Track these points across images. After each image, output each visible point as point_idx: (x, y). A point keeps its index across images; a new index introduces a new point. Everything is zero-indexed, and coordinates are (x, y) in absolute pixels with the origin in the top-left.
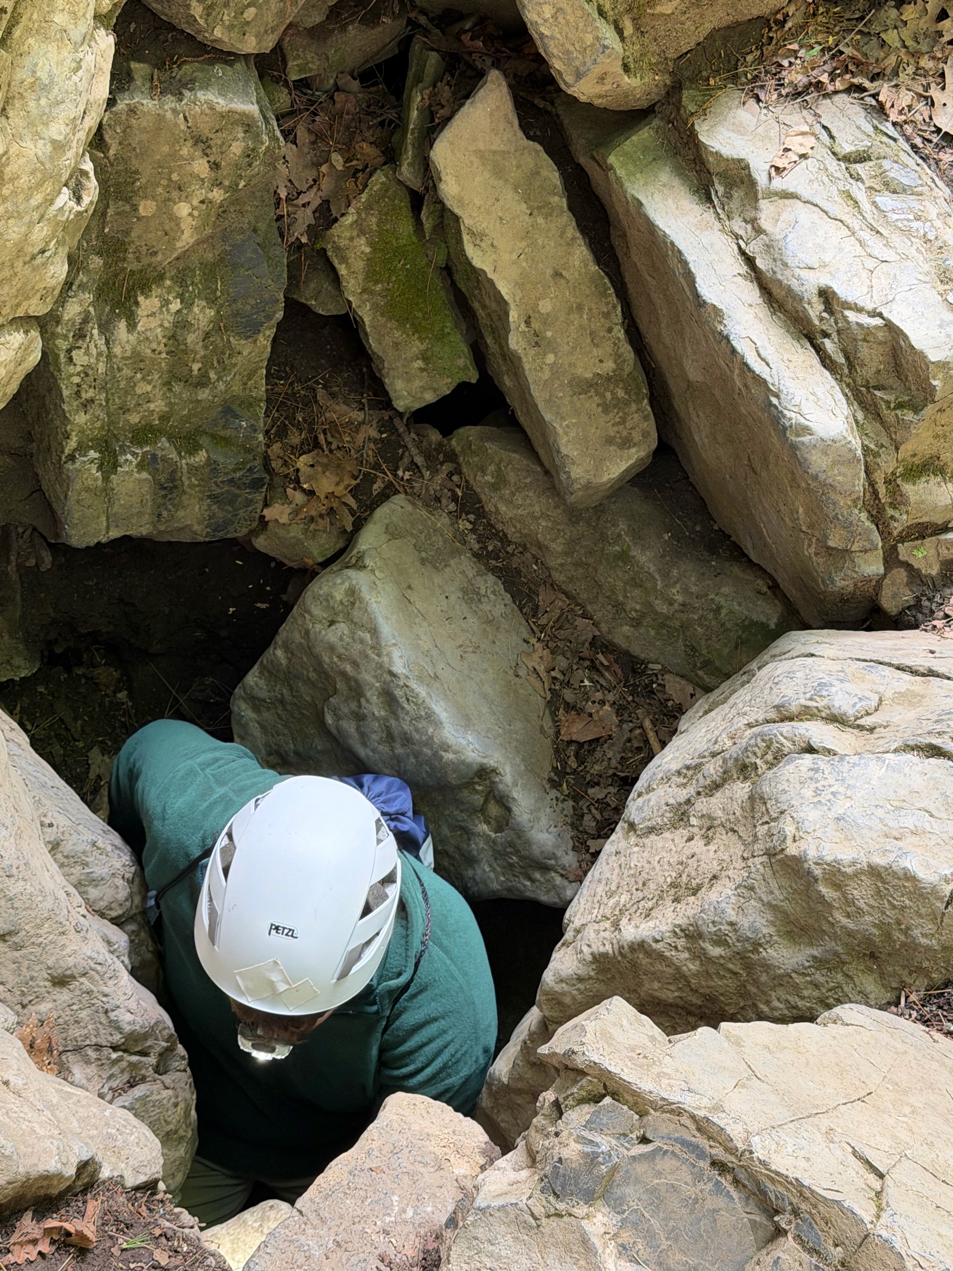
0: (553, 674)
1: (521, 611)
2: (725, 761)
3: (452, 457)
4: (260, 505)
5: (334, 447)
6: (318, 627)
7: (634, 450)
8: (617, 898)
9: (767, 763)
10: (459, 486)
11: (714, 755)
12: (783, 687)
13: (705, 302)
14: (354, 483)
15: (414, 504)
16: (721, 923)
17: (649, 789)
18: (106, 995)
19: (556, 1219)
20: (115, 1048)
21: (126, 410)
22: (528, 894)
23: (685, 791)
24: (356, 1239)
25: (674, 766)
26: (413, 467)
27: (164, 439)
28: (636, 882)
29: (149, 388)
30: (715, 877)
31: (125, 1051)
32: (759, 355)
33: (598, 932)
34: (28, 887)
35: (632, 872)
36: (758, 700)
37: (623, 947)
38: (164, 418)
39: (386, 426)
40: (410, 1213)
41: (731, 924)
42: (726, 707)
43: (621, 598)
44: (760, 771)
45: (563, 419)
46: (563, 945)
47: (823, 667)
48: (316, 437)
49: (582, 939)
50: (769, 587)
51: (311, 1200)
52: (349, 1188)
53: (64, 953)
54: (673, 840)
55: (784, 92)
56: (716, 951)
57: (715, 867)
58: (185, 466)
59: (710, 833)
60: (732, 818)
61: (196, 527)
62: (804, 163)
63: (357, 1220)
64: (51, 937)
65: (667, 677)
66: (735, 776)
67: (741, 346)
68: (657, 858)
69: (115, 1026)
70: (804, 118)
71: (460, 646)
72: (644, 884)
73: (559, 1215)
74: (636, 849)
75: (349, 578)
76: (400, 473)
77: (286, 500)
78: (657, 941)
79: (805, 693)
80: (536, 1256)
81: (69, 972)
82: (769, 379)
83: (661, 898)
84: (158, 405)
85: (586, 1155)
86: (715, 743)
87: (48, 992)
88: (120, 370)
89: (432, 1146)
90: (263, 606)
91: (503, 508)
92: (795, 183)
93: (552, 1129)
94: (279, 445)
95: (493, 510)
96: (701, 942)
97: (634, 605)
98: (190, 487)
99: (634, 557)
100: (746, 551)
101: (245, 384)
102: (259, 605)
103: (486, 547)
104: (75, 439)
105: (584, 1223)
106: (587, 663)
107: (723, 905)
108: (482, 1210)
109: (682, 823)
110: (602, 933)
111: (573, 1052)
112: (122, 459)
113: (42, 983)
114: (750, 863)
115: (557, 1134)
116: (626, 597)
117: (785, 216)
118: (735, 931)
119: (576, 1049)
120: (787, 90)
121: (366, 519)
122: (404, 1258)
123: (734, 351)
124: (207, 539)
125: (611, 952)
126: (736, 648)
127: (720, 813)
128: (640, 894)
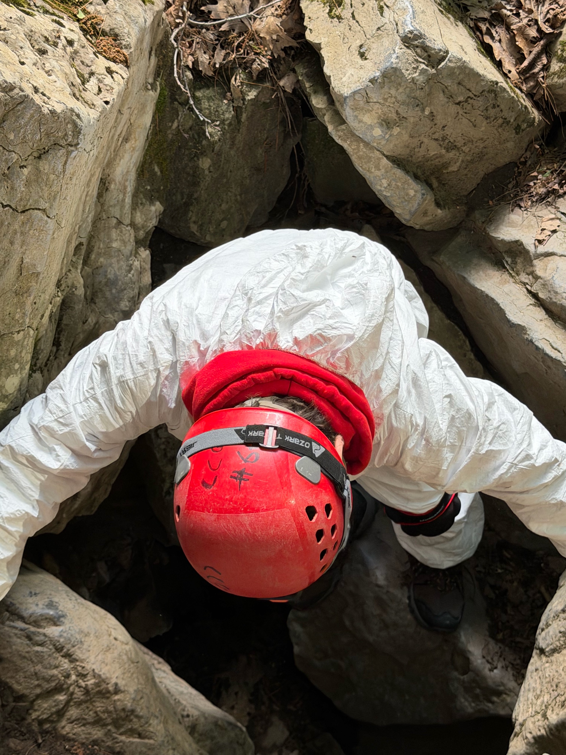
0: (478, 569)
8: (542, 699)
13: (513, 323)
17: (548, 625)
22: (492, 712)
25: (560, 608)
28: (552, 686)
32: (553, 347)
33: (534, 723)
35: (548, 680)
37: (552, 729)
46: (515, 736)
49: (525, 730)
55: (534, 200)
62: (555, 235)
67: (540, 344)
68: (561, 668)
70: (549, 211)
72: (557, 686)
74: (547, 665)
82: (562, 360)
92: (552, 247)
106: (498, 559)
110: (537, 723)
117: (550, 266)
120: (536, 198)
123: (537, 348)
125: (544, 733)
128: (556, 693)
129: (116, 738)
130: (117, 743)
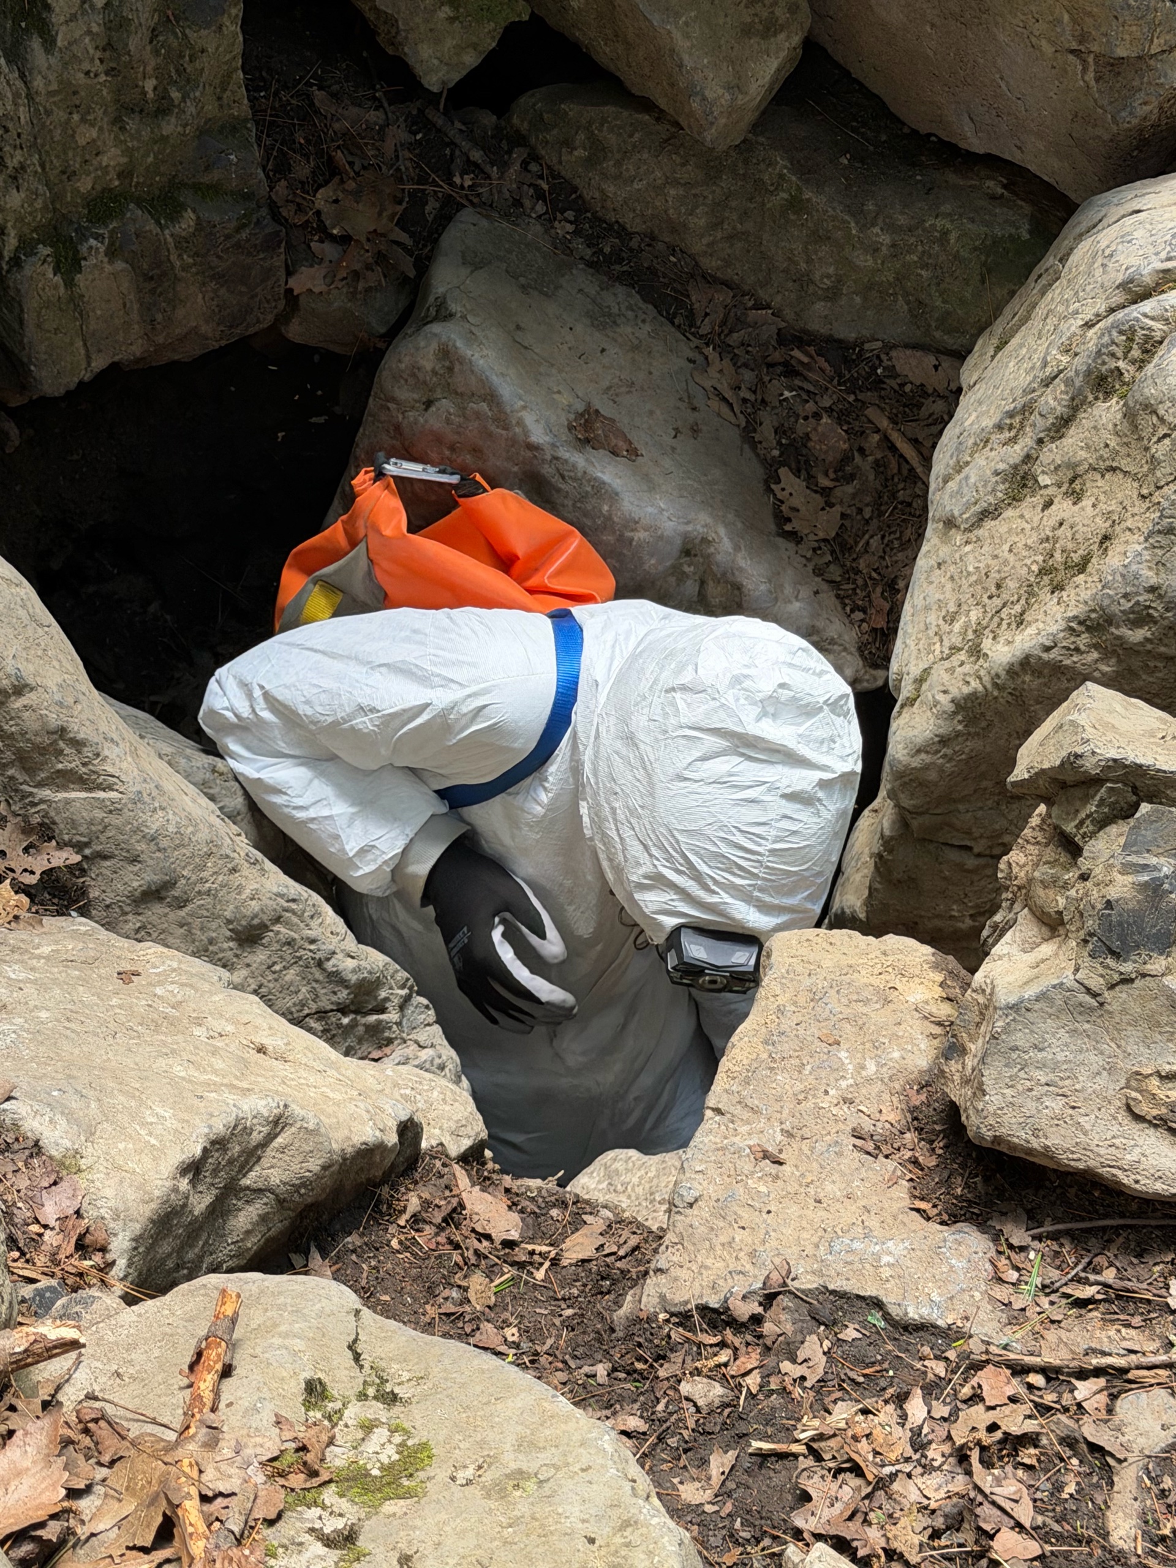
0: (741, 393)
1: (673, 323)
2: (1068, 382)
3: (519, 140)
4: (282, 273)
5: (357, 167)
6: (411, 414)
7: (782, 36)
8: (963, 618)
9: (1133, 362)
10: (541, 177)
11: (1047, 382)
12: (1121, 258)
14: (400, 209)
15: (488, 217)
16: (1137, 594)
17: (959, 468)
18: (313, 941)
19: (1125, 987)
20: (343, 1010)
21: (69, 174)
23: (1017, 447)
24: (811, 1122)
25: (988, 422)
26: (471, 167)
27: (132, 206)
28: (986, 589)
29: (94, 133)
30: (1106, 538)
31: (356, 1012)
33: (951, 670)
34: (171, 817)
35: (974, 578)
36: (1088, 288)
37: (998, 676)
38: (125, 174)
39: (419, 122)
40: (871, 1067)
41: (1152, 589)
42: (1035, 323)
43: (803, 266)
44: (1127, 377)
45: (677, 15)
46: (902, 706)
47: (1167, 216)
48: (331, 159)
49: (930, 688)
50: (1005, 187)
51: (726, 1091)
52: (774, 1060)
53: (244, 896)
54: (1022, 516)
56: (1137, 635)
57: (1102, 525)
58: (170, 239)
59: (1077, 486)
60: (1105, 453)
61: (204, 329)
63: (801, 1097)
64: (220, 878)
65: (894, 353)
66: (1091, 398)
68: (1006, 547)
69: (336, 978)
71: (609, 388)
72: (998, 586)
73: (1127, 981)
74: (968, 548)
75: (436, 335)
76: (457, 180)
77: (314, 259)
78: (1048, 649)
79: (1157, 254)
80: (1110, 1047)
81: (256, 922)
83: (1031, 594)
84: (112, 157)
85: (1145, 886)
86: (1045, 364)
87: (237, 956)
88: (48, 113)
89: (863, 978)
90: (321, 420)
91: (610, 189)
93: (1071, 875)
94: (283, 183)
95: (597, 195)
96: (1113, 630)
97: (824, 271)
98: (183, 269)
99: (809, 200)
100: (962, 145)
101: (219, 99)
102: (314, 420)
103: (601, 250)
104: (13, 233)
105: (1167, 980)
106: (779, 369)
107: (1134, 567)
108: (1014, 1007)
109: (1025, 491)
110: (958, 670)
111: (1077, 756)
112: (83, 249)
113: (225, 945)
114: (1156, 497)
115: (1084, 877)
116: (809, 261)
118: (1160, 597)
119: (1079, 750)
121: (429, 258)
122: (888, 1126)
124: (223, 343)
125: (980, 688)
126: (983, 282)
127: (1083, 454)
128: (997, 602)
129: (31, 794)
130: (34, 804)
